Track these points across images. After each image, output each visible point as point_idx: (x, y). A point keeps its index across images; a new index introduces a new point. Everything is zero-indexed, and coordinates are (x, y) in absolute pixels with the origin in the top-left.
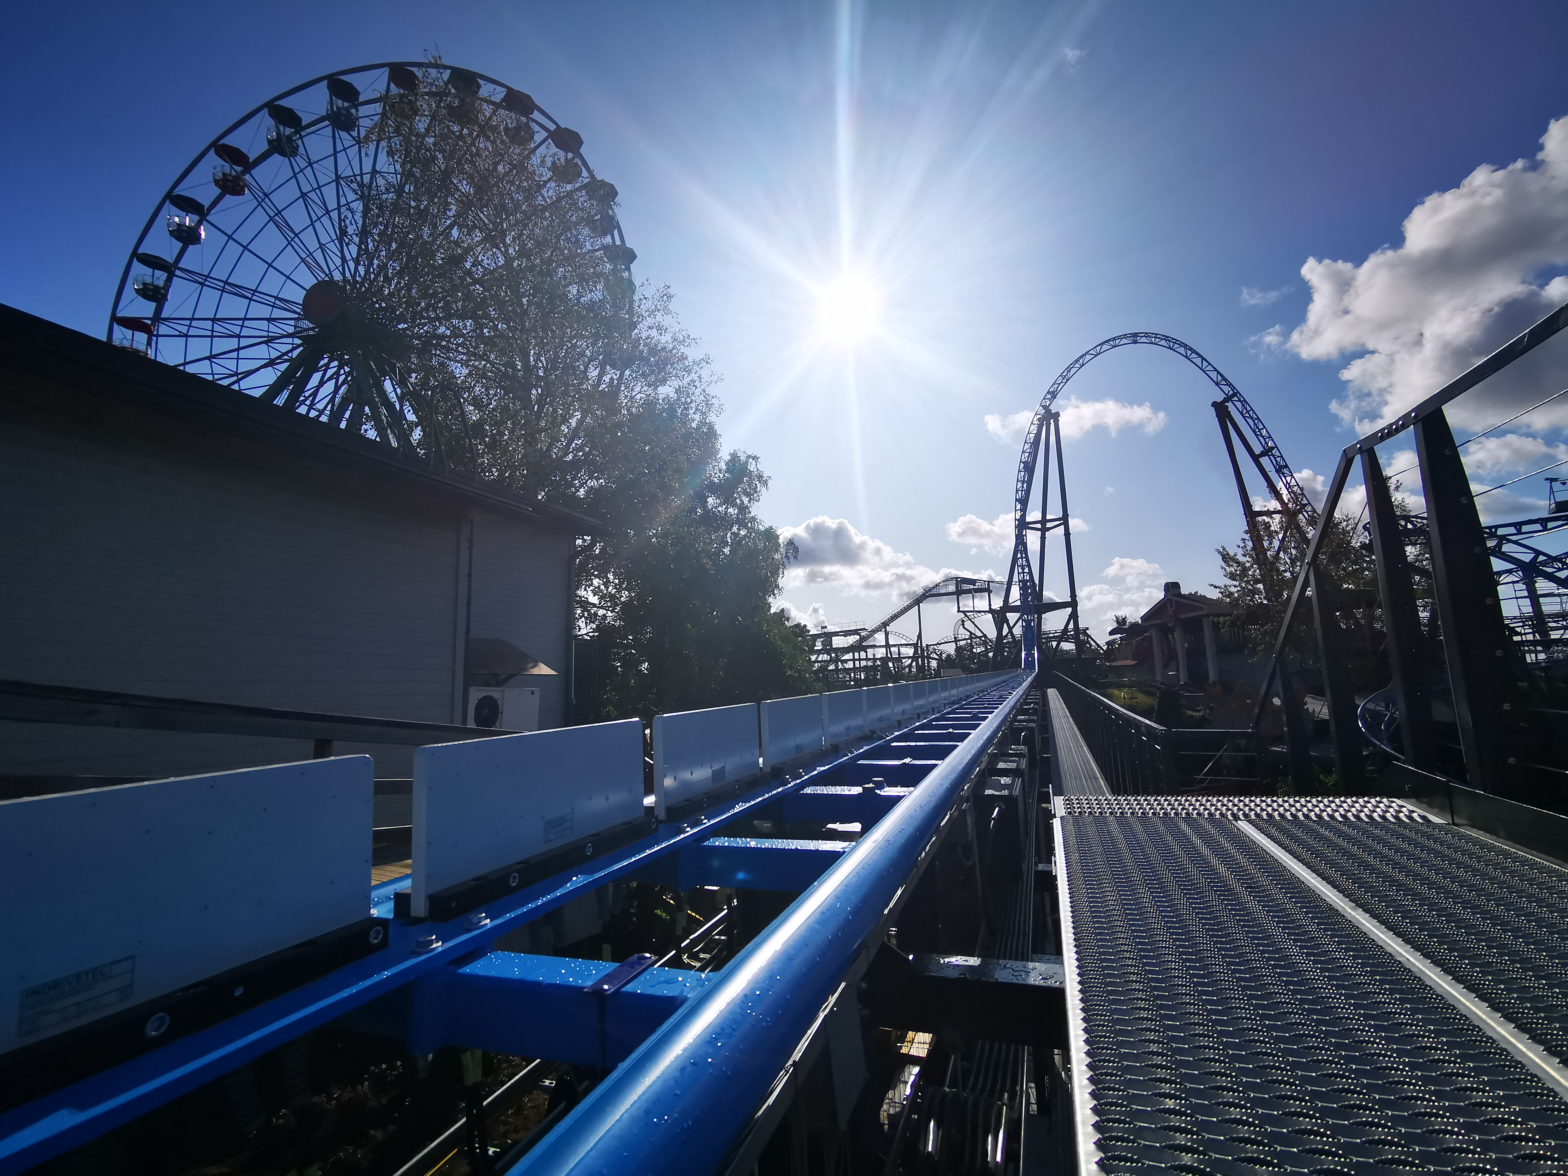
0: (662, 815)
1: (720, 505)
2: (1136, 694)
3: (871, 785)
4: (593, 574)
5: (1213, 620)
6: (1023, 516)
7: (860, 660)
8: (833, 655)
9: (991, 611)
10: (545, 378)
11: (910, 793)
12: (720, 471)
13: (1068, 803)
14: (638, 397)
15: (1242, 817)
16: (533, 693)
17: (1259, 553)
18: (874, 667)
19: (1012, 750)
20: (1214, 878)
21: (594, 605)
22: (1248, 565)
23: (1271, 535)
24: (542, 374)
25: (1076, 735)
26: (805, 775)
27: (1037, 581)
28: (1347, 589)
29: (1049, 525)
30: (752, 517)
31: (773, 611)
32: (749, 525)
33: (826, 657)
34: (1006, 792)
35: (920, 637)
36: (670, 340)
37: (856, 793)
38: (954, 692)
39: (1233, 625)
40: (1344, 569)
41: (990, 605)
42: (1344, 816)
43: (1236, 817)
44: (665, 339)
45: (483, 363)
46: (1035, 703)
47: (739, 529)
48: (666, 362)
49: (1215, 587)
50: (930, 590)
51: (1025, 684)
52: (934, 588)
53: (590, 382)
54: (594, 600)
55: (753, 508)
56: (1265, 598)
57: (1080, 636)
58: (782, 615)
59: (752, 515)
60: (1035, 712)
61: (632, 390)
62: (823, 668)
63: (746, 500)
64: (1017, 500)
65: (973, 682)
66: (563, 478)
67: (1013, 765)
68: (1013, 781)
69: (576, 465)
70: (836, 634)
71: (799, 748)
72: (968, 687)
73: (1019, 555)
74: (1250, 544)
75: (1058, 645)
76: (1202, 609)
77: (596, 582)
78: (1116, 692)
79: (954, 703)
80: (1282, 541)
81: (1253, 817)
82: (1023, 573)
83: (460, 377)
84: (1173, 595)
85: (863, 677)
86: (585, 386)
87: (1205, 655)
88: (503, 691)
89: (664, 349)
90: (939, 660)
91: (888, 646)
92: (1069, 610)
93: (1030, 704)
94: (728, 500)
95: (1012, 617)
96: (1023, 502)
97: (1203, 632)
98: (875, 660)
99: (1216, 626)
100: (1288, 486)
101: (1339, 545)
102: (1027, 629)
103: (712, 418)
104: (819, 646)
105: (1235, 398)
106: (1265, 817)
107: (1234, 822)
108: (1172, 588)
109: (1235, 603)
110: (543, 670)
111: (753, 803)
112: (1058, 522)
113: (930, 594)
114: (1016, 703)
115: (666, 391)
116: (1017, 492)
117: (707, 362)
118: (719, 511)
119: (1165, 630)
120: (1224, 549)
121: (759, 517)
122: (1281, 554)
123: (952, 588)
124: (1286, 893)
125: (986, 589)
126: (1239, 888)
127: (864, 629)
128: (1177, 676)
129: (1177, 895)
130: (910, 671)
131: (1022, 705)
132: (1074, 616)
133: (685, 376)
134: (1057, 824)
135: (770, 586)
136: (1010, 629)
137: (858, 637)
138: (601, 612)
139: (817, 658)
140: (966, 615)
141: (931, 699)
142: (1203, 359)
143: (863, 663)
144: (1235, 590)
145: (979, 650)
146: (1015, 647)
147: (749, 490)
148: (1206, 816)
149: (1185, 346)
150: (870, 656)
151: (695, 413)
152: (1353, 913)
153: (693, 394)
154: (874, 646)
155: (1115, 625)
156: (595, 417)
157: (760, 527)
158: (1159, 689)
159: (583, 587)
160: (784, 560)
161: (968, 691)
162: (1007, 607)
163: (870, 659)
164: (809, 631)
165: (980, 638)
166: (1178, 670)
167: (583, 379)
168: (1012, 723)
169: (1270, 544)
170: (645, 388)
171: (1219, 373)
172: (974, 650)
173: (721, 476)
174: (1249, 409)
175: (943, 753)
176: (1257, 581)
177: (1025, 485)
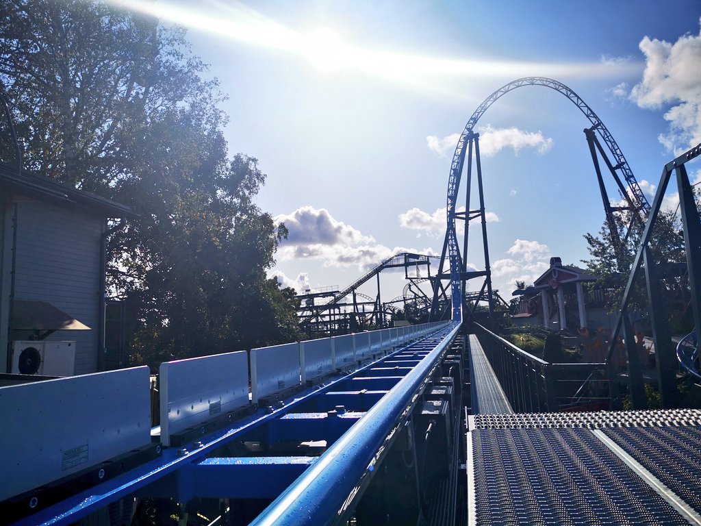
0: (166, 442)
1: (227, 195)
2: (531, 338)
3: (335, 411)
4: (122, 249)
5: (583, 285)
6: (453, 209)
7: (334, 315)
8: (315, 311)
9: (430, 278)
10: (81, 90)
11: (363, 416)
12: (227, 169)
13: (478, 420)
14: (160, 109)
15: (597, 427)
16: (69, 345)
17: (614, 237)
18: (345, 321)
19: (443, 380)
20: (576, 473)
21: (124, 274)
22: (606, 245)
23: (622, 226)
24: (79, 87)
25: (488, 368)
26: (285, 405)
27: (462, 256)
28: (671, 262)
29: (471, 215)
30: (252, 206)
31: (268, 278)
32: (250, 211)
33: (309, 313)
34: (436, 412)
35: (378, 297)
36: (186, 65)
37: (323, 417)
38: (401, 338)
39: (597, 287)
40: (669, 249)
41: (429, 274)
42: (663, 423)
43: (593, 427)
44: (182, 63)
45: (28, 75)
46: (460, 345)
47: (241, 215)
48: (182, 81)
49: (585, 262)
50: (386, 263)
51: (453, 332)
52: (389, 261)
53: (120, 95)
54: (124, 269)
55: (253, 199)
56: (618, 269)
57: (492, 296)
58: (275, 282)
59: (252, 203)
60: (460, 352)
61: (155, 103)
62: (307, 322)
63: (247, 192)
64: (448, 197)
65: (415, 331)
66: (98, 171)
67: (443, 392)
68: (443, 404)
69: (108, 162)
70: (317, 295)
71: (281, 384)
72: (411, 335)
73: (450, 237)
74: (608, 231)
75: (477, 303)
76: (576, 276)
77: (125, 255)
78: (517, 336)
79: (401, 346)
80: (629, 229)
81: (604, 426)
82: (453, 250)
83: (7, 86)
84: (556, 267)
85: (336, 328)
86: (115, 98)
87: (578, 310)
88: (44, 343)
89: (180, 71)
90: (393, 314)
91: (355, 304)
92: (485, 277)
93: (456, 346)
94: (233, 192)
95: (445, 282)
96: (453, 198)
97: (576, 293)
98: (345, 314)
99: (585, 289)
100: (634, 191)
101: (666, 232)
102: (455, 291)
103: (220, 127)
104: (303, 304)
105: (600, 127)
106: (612, 426)
107: (591, 431)
108: (556, 261)
109: (598, 272)
110: (78, 325)
111: (242, 428)
112: (477, 214)
113: (386, 265)
114: (446, 346)
115: (183, 105)
116: (448, 191)
117: (216, 84)
118: (226, 201)
119: (551, 292)
120: (589, 235)
121: (258, 206)
122: (629, 239)
123: (402, 261)
124: (622, 481)
125: (427, 262)
126: (592, 480)
127: (338, 292)
128: (559, 324)
129: (550, 486)
130: (371, 322)
131: (450, 347)
132: (488, 282)
133: (199, 94)
134: (469, 435)
135: (265, 258)
136: (444, 291)
137: (333, 298)
138: (129, 279)
139: (303, 313)
140: (412, 281)
141: (384, 344)
142: (578, 98)
143: (337, 317)
144: (598, 263)
145: (421, 307)
146: (447, 304)
147: (249, 185)
148: (573, 427)
149: (567, 88)
150: (342, 312)
151: (206, 124)
152: (665, 492)
153: (205, 109)
154: (345, 305)
155: (516, 288)
156: (125, 124)
157: (258, 213)
158: (546, 333)
159: (114, 259)
160: (277, 239)
161: (412, 337)
162: (441, 275)
163: (342, 314)
164: (296, 293)
165: (422, 298)
166: (559, 320)
167: (114, 92)
168: (443, 360)
169: (621, 231)
170: (166, 102)
171: (589, 108)
172: (418, 307)
173: (228, 173)
174: (608, 135)
175: (389, 385)
176: (612, 257)
177: (454, 186)
